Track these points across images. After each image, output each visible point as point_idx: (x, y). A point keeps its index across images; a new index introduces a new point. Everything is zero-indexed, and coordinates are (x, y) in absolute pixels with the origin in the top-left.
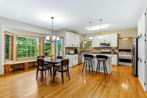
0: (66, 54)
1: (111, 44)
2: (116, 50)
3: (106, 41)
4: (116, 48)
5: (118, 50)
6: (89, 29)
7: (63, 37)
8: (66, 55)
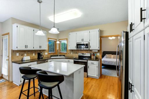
0: (12, 62)
1: (90, 45)
2: (98, 54)
3: (84, 41)
4: (97, 51)
5: (100, 54)
6: (51, 18)
7: (8, 34)
8: (13, 64)
